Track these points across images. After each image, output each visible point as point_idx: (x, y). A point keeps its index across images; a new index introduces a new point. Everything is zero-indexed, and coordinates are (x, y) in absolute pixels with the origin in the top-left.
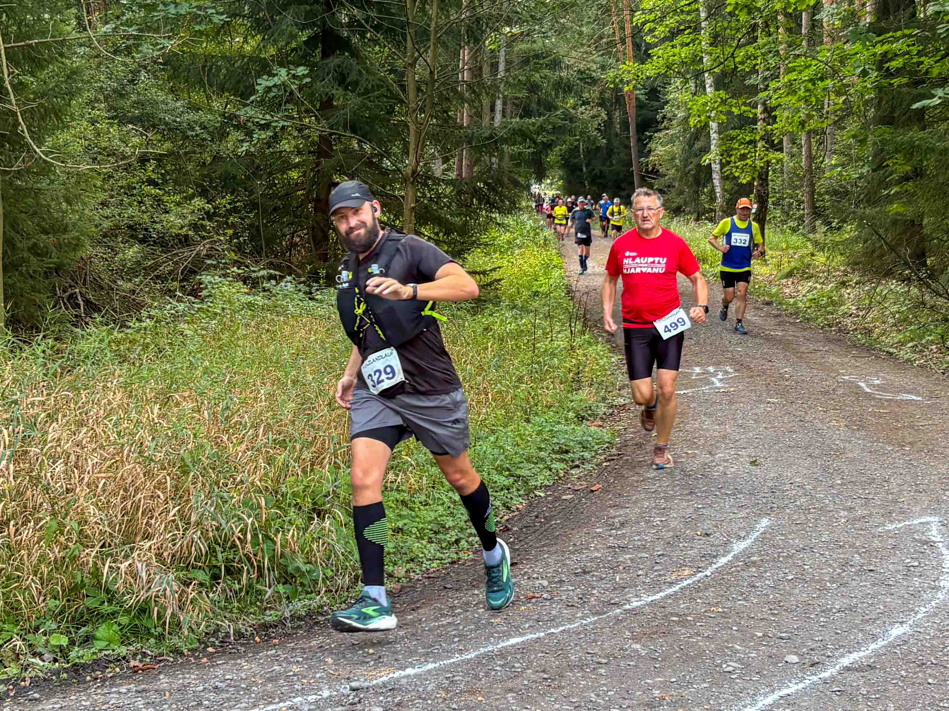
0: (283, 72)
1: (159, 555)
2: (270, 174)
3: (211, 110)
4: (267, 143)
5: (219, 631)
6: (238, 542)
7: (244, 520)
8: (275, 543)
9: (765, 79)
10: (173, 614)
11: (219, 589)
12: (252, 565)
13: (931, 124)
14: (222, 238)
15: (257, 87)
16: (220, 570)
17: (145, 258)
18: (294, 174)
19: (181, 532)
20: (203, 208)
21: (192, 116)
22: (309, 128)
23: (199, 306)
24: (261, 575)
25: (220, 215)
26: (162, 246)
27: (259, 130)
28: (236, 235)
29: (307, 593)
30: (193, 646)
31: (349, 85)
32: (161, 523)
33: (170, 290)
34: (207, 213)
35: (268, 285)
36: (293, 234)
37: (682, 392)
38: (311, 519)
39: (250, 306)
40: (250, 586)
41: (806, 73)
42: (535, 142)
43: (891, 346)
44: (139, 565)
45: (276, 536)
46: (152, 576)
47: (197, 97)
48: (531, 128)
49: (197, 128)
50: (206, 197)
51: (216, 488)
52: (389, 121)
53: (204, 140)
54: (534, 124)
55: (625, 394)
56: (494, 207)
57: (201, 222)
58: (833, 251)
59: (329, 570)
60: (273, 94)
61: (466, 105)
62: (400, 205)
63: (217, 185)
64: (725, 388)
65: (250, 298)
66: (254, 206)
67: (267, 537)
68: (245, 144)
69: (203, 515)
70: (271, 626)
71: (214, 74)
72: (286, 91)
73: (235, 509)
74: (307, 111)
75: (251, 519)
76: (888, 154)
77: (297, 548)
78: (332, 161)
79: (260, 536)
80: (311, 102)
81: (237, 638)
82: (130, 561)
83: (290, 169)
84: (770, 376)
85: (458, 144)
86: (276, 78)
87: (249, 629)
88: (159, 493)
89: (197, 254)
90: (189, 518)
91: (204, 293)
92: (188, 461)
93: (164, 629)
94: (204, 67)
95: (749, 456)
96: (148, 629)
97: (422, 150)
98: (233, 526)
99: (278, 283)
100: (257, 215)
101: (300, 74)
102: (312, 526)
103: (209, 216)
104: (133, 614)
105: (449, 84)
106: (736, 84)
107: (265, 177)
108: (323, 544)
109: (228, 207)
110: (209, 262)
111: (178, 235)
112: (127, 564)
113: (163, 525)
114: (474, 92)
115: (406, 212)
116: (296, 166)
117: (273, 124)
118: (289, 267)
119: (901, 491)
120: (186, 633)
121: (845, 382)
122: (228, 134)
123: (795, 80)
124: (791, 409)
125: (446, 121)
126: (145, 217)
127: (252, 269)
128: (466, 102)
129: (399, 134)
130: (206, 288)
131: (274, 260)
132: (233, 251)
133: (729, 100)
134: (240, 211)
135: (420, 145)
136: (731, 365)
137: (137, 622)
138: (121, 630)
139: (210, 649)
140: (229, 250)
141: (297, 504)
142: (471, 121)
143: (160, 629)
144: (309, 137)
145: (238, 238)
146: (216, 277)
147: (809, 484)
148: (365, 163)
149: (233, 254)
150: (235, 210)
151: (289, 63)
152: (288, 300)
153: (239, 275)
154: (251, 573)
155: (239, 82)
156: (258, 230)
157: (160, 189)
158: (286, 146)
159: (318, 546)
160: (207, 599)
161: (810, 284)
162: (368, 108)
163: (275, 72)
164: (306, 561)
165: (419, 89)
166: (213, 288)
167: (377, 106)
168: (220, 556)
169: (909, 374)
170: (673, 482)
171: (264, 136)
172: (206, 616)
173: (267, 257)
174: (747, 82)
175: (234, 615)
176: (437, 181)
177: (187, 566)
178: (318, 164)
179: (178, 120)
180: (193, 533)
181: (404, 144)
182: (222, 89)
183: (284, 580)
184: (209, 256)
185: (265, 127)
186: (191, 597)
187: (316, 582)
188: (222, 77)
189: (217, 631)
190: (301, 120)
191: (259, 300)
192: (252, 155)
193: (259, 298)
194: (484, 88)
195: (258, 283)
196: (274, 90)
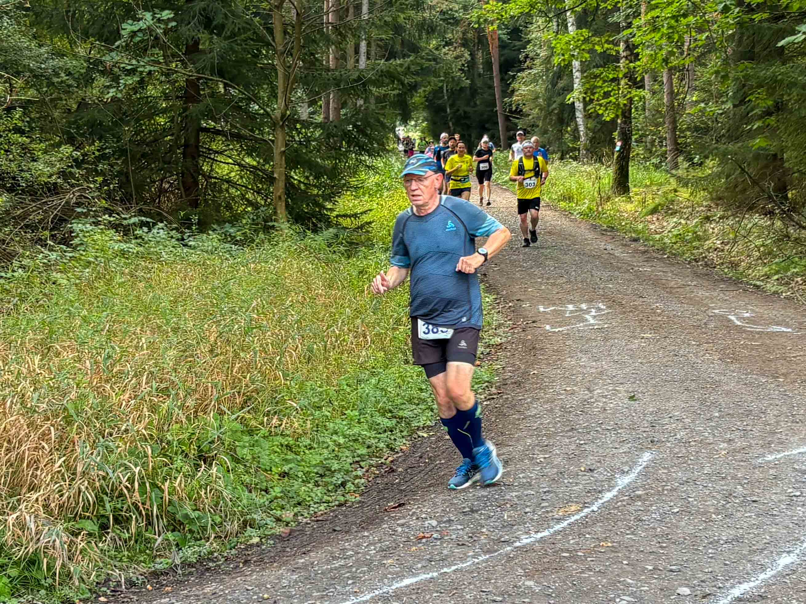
0: (148, 16)
1: (46, 506)
2: (138, 120)
3: (75, 56)
4: (134, 88)
5: (109, 580)
6: (125, 491)
7: (130, 468)
8: (163, 491)
9: (628, 16)
10: (63, 566)
11: (109, 539)
12: (140, 514)
13: (791, 59)
14: (92, 186)
15: (123, 32)
16: (108, 520)
17: (15, 208)
18: (161, 120)
19: (67, 483)
20: (73, 157)
21: (56, 62)
22: (176, 72)
23: (71, 255)
24: (150, 523)
25: (88, 163)
26: (31, 195)
27: (126, 75)
28: (105, 182)
29: (196, 540)
30: (84, 596)
31: (214, 28)
32: (47, 475)
33: (40, 239)
34: (75, 160)
35: (141, 232)
36: (162, 181)
37: (557, 330)
38: (197, 466)
39: (123, 253)
40: (139, 534)
41: (670, 9)
42: (402, 84)
43: (758, 279)
44: (28, 518)
45: (163, 484)
46: (40, 527)
47: (61, 43)
48: (399, 69)
49: (63, 75)
50: (73, 145)
51: (100, 437)
52: (255, 64)
53: (69, 86)
54: (401, 65)
55: (501, 334)
56: (363, 149)
57: (70, 169)
58: (697, 187)
59: (217, 517)
60: (138, 39)
61: (333, 47)
62: (271, 150)
63: (85, 133)
64: (599, 325)
65: (124, 246)
66: (122, 152)
67: (154, 485)
68: (112, 90)
69: (89, 464)
70: (162, 574)
71: (77, 20)
72: (151, 35)
73: (122, 457)
74: (174, 55)
75: (138, 468)
76: (750, 89)
77: (184, 495)
78: (200, 106)
79: (148, 485)
80: (177, 46)
81: (129, 586)
82: (18, 514)
83: (158, 115)
84: (642, 312)
85: (325, 87)
86: (141, 22)
87: (140, 577)
88: (44, 444)
89: (66, 202)
90: (76, 469)
91: (76, 241)
92: (72, 412)
93: (55, 580)
94: (67, 12)
95: (627, 392)
96: (38, 581)
97: (290, 94)
98: (120, 475)
99: (150, 230)
100: (125, 162)
101: (165, 18)
102: (200, 474)
103: (78, 163)
104: (22, 566)
105: (315, 27)
106: (599, 22)
107: (133, 123)
108: (211, 490)
109: (97, 153)
110: (79, 210)
111: (46, 183)
112: (15, 516)
113: (50, 476)
114: (340, 34)
115: (277, 156)
116: (164, 111)
117: (139, 69)
118: (159, 214)
119: (777, 422)
120: (77, 583)
121: (715, 315)
122: (93, 80)
123: (658, 17)
124: (665, 343)
125: (312, 64)
126: (13, 165)
127: (123, 216)
128: (333, 44)
129: (266, 77)
130: (76, 237)
131: (144, 207)
132: (104, 199)
133: (593, 38)
134: (108, 158)
135: (289, 89)
136: (603, 302)
137: (27, 574)
138: (11, 582)
139: (102, 599)
140: (99, 198)
141: (183, 451)
142: (337, 63)
143: (50, 581)
144: (176, 82)
145: (108, 186)
146: (88, 226)
147: (687, 418)
148: (233, 106)
149: (104, 202)
150: (103, 157)
151: (153, 7)
152: (161, 247)
153: (110, 222)
154: (140, 521)
155: (103, 26)
156: (127, 177)
157: (27, 137)
158: (151, 91)
159: (205, 493)
160: (96, 549)
161: (675, 220)
162: (234, 52)
163: (141, 16)
164: (194, 508)
165: (285, 32)
166: (84, 236)
167: (244, 50)
168: (108, 506)
169: (777, 305)
170: (554, 419)
171: (131, 82)
172: (95, 566)
173: (137, 204)
174: (610, 20)
175: (124, 564)
176: (306, 124)
177: (75, 517)
178: (185, 109)
179: (43, 66)
180: (81, 484)
181: (271, 87)
182: (86, 35)
183: (172, 527)
184: (79, 204)
185: (132, 72)
186: (80, 547)
187: (204, 529)
188: (85, 22)
189: (107, 580)
190: (167, 65)
191: (132, 247)
192: (119, 100)
193: (132, 246)
194: (350, 29)
195: (129, 230)
196: (140, 34)
